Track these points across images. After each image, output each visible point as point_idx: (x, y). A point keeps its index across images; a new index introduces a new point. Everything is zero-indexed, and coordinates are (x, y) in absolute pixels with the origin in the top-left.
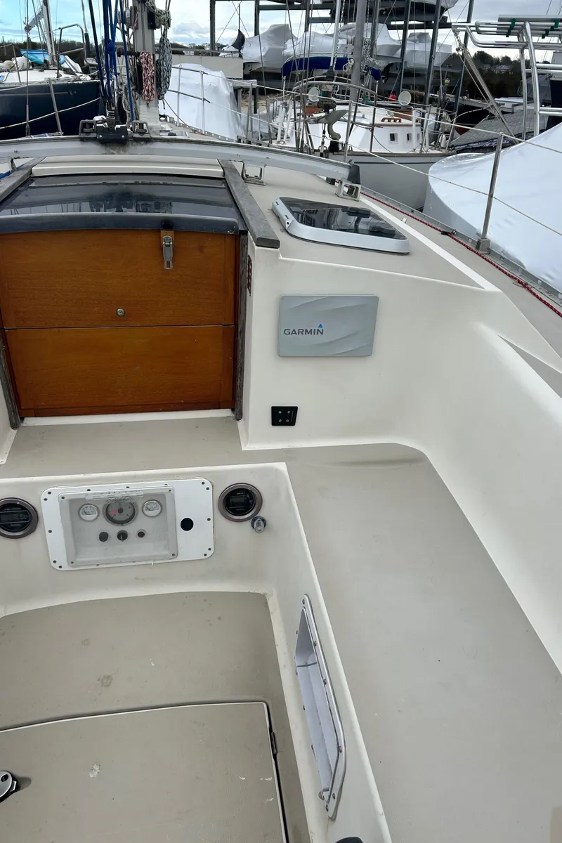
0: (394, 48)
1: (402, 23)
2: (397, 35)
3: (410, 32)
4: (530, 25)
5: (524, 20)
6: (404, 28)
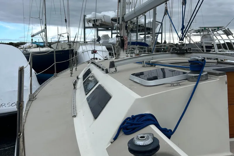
0: (142, 40)
1: (144, 33)
2: (142, 36)
3: (146, 35)
4: (211, 29)
5: (209, 28)
6: (145, 34)
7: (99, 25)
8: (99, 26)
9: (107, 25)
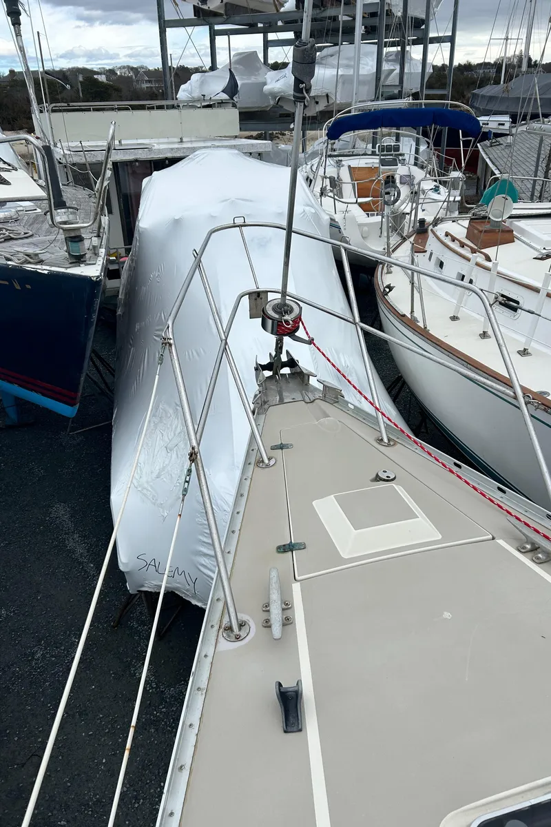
7: (222, 11)
8: (221, 15)
9: (253, 11)
